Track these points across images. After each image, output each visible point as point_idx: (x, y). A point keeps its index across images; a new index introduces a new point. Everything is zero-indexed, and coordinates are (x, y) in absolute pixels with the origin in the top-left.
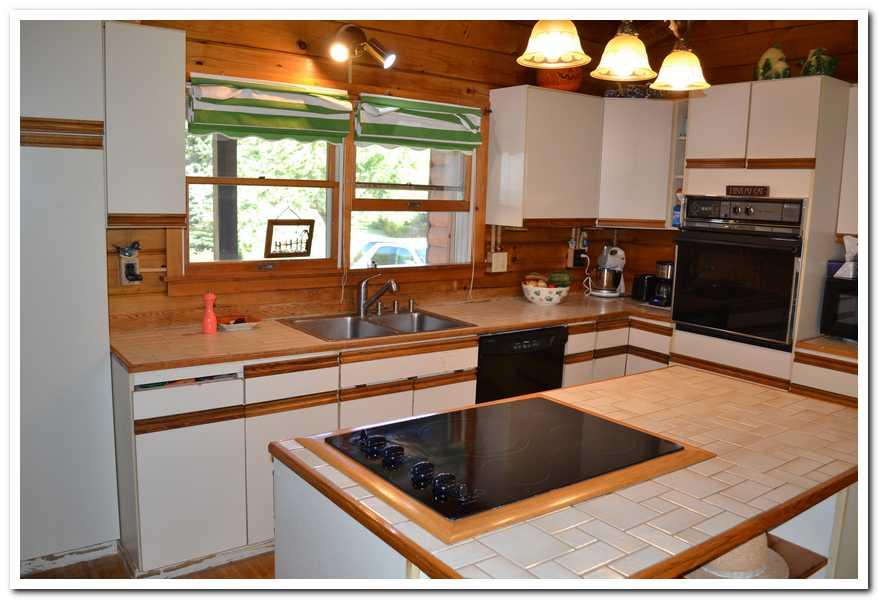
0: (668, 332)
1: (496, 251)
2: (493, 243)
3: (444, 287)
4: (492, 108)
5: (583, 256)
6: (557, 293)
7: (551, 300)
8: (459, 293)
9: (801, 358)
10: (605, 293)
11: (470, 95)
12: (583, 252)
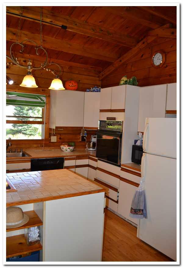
0: (96, 161)
1: (53, 136)
2: (52, 134)
3: (35, 146)
4: (51, 95)
5: (85, 138)
6: (68, 148)
7: (67, 150)
8: (40, 148)
9: (123, 169)
10: (91, 149)
11: (43, 92)
12: (85, 137)
